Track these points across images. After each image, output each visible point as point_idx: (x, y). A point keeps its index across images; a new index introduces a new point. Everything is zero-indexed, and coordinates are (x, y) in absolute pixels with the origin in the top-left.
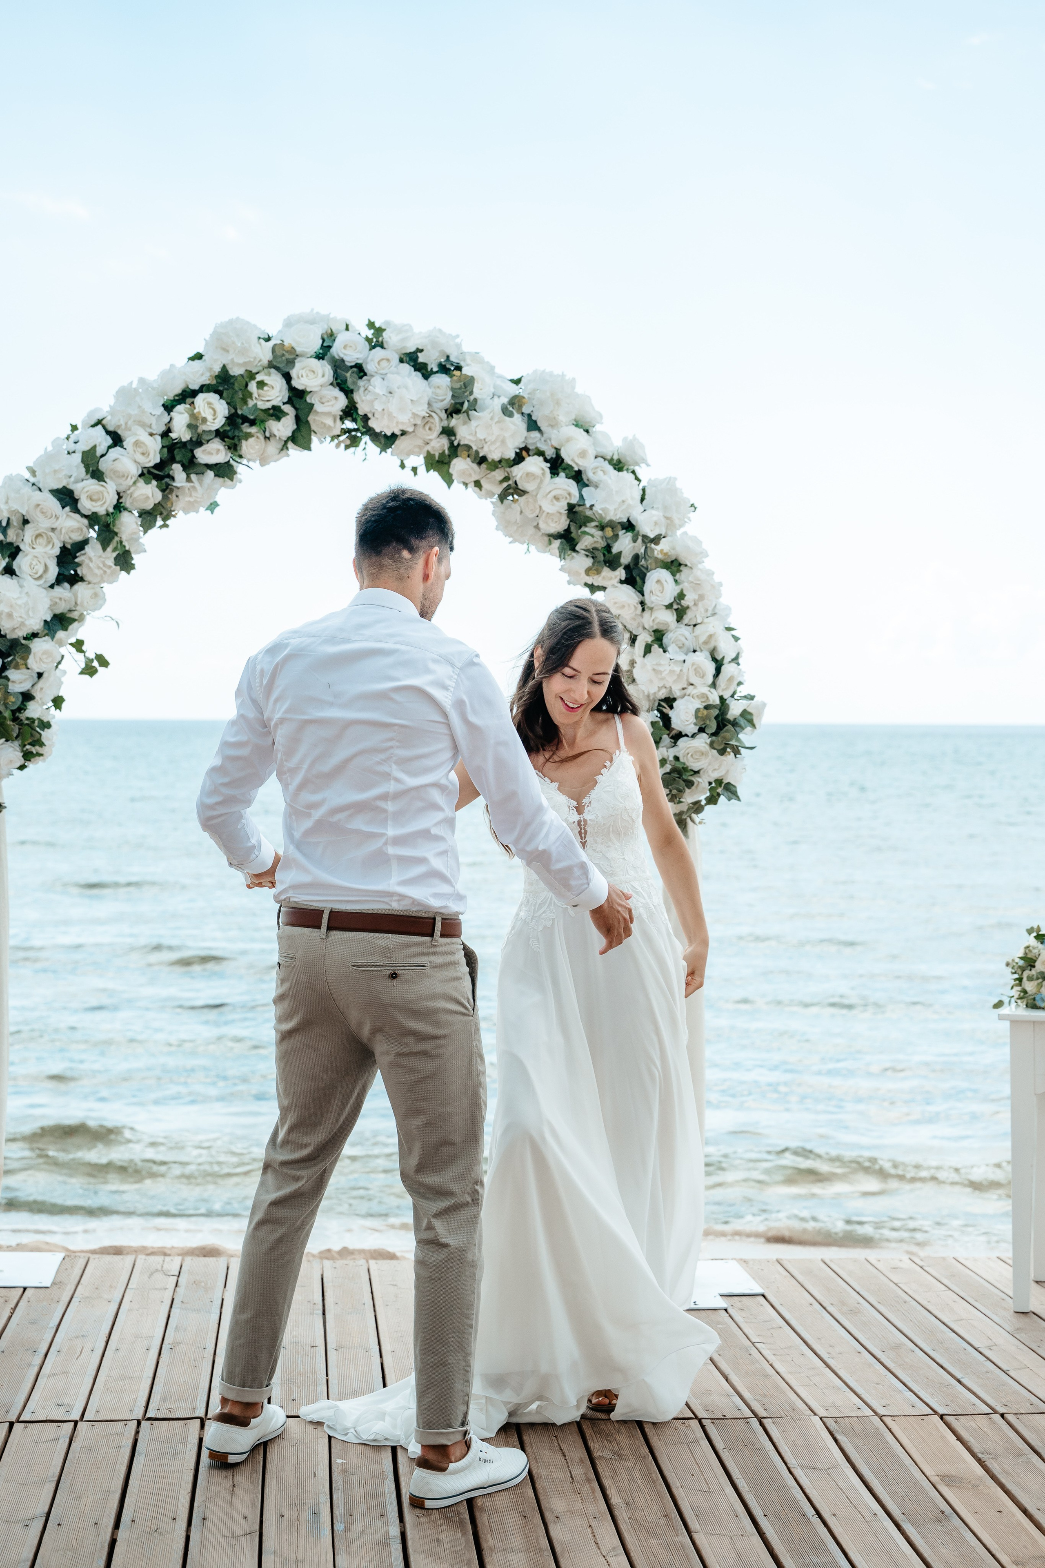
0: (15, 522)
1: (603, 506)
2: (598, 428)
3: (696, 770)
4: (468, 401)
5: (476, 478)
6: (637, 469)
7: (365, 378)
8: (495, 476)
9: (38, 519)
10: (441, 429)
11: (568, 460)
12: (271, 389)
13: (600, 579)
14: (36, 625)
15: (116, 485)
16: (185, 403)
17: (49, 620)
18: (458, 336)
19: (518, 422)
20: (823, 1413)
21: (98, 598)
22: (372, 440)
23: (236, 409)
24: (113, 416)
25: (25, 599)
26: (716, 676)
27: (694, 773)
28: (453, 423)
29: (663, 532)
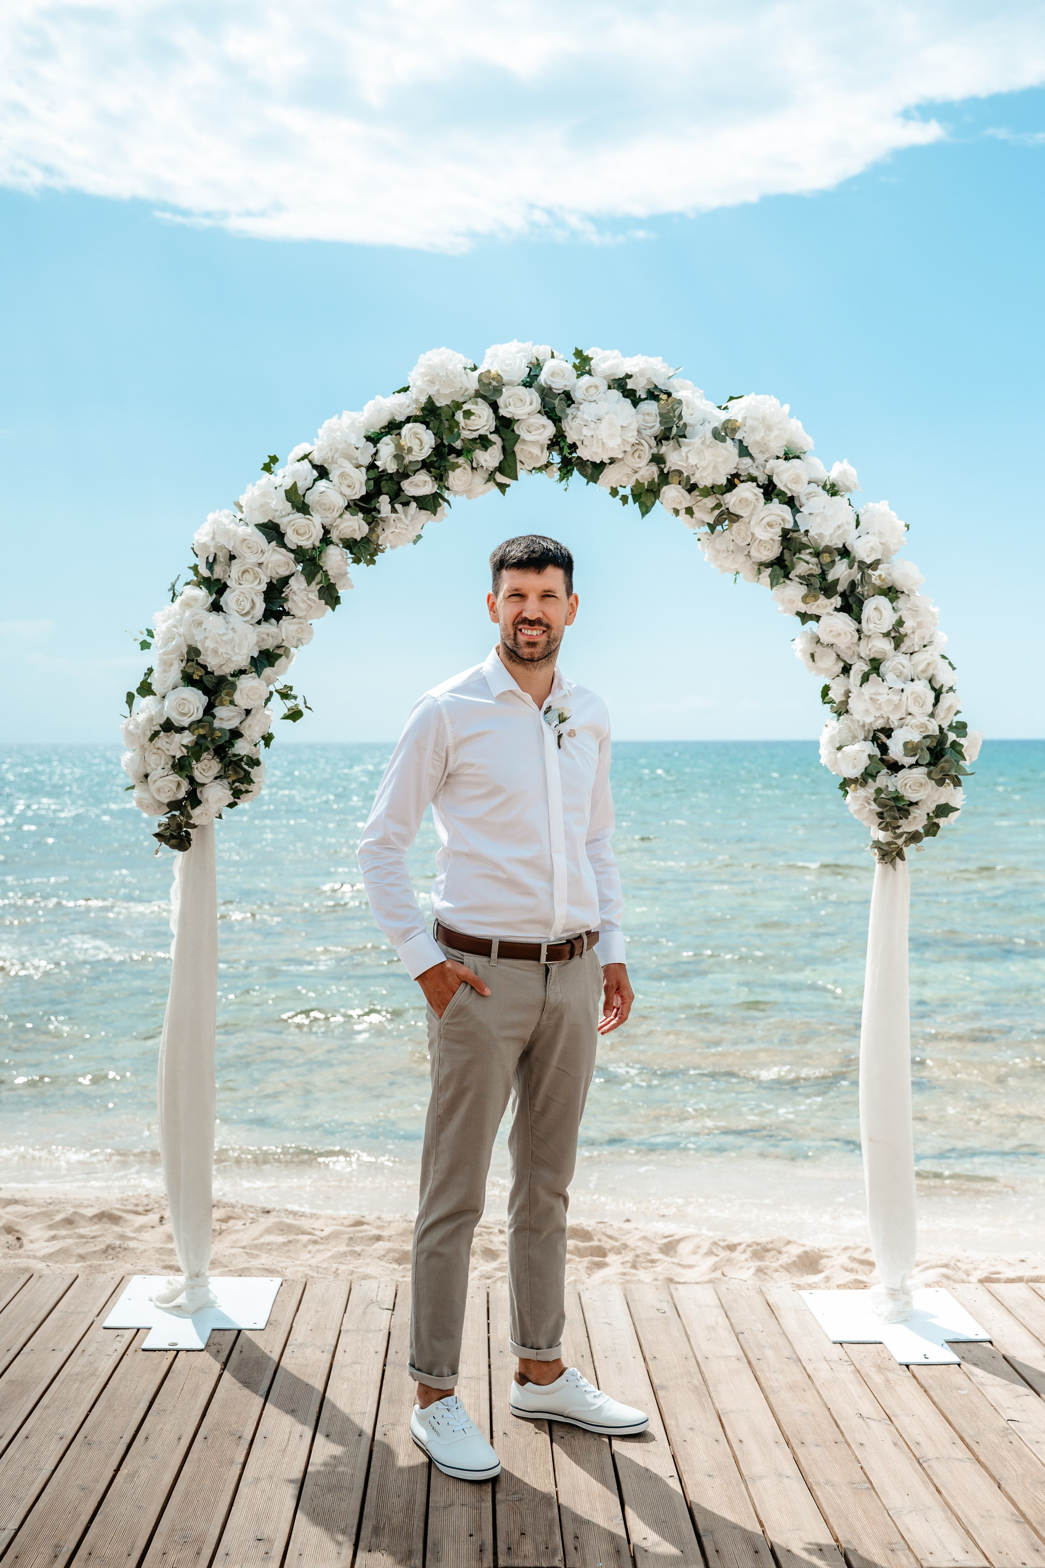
0: (222, 558)
1: (819, 532)
2: (808, 455)
3: (914, 801)
4: (678, 427)
5: (687, 506)
6: (851, 494)
7: (573, 406)
8: (705, 503)
9: (244, 554)
10: (651, 457)
11: (780, 486)
12: (478, 419)
13: (814, 607)
14: (242, 661)
15: (322, 518)
16: (392, 435)
17: (256, 656)
19: (730, 448)
21: (304, 632)
22: (580, 470)
23: (442, 439)
24: (319, 449)
25: (231, 634)
26: (935, 705)
27: (911, 804)
28: (663, 450)
29: (880, 557)
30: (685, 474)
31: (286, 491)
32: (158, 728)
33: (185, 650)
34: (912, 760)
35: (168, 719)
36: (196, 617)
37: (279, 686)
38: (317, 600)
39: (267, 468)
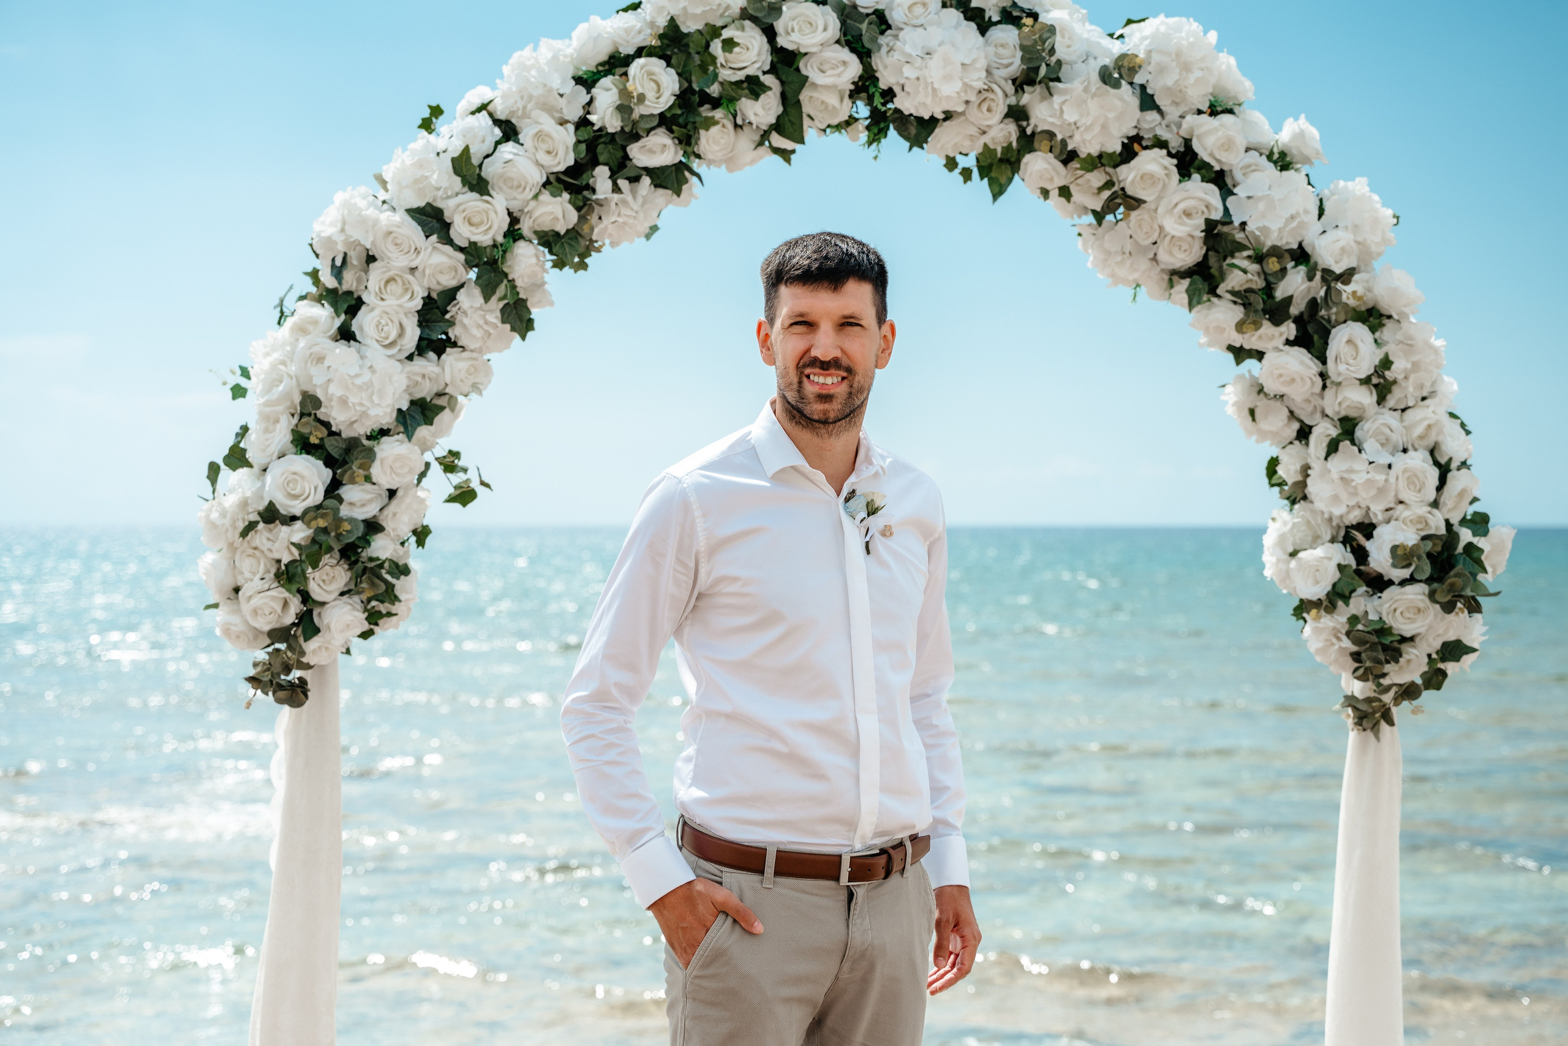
0: (355, 260)
1: (1261, 225)
2: (1244, 108)
3: (1408, 635)
4: (1048, 65)
5: (1061, 184)
6: (1310, 167)
7: (889, 32)
8: (1089, 180)
9: (389, 254)
10: (1006, 110)
11: (1204, 155)
12: (744, 51)
13: (1254, 339)
14: (384, 416)
15: (507, 199)
16: (614, 75)
19: (1127, 96)
21: (478, 373)
22: (900, 132)
23: (690, 82)
24: (504, 96)
25: (367, 376)
26: (1440, 488)
27: (1404, 640)
28: (1025, 99)
29: (1354, 265)
30: (1059, 137)
31: (453, 160)
32: (255, 517)
33: (298, 399)
34: (1405, 573)
35: (271, 504)
36: (315, 349)
37: (441, 452)
38: (499, 324)
39: (427, 125)
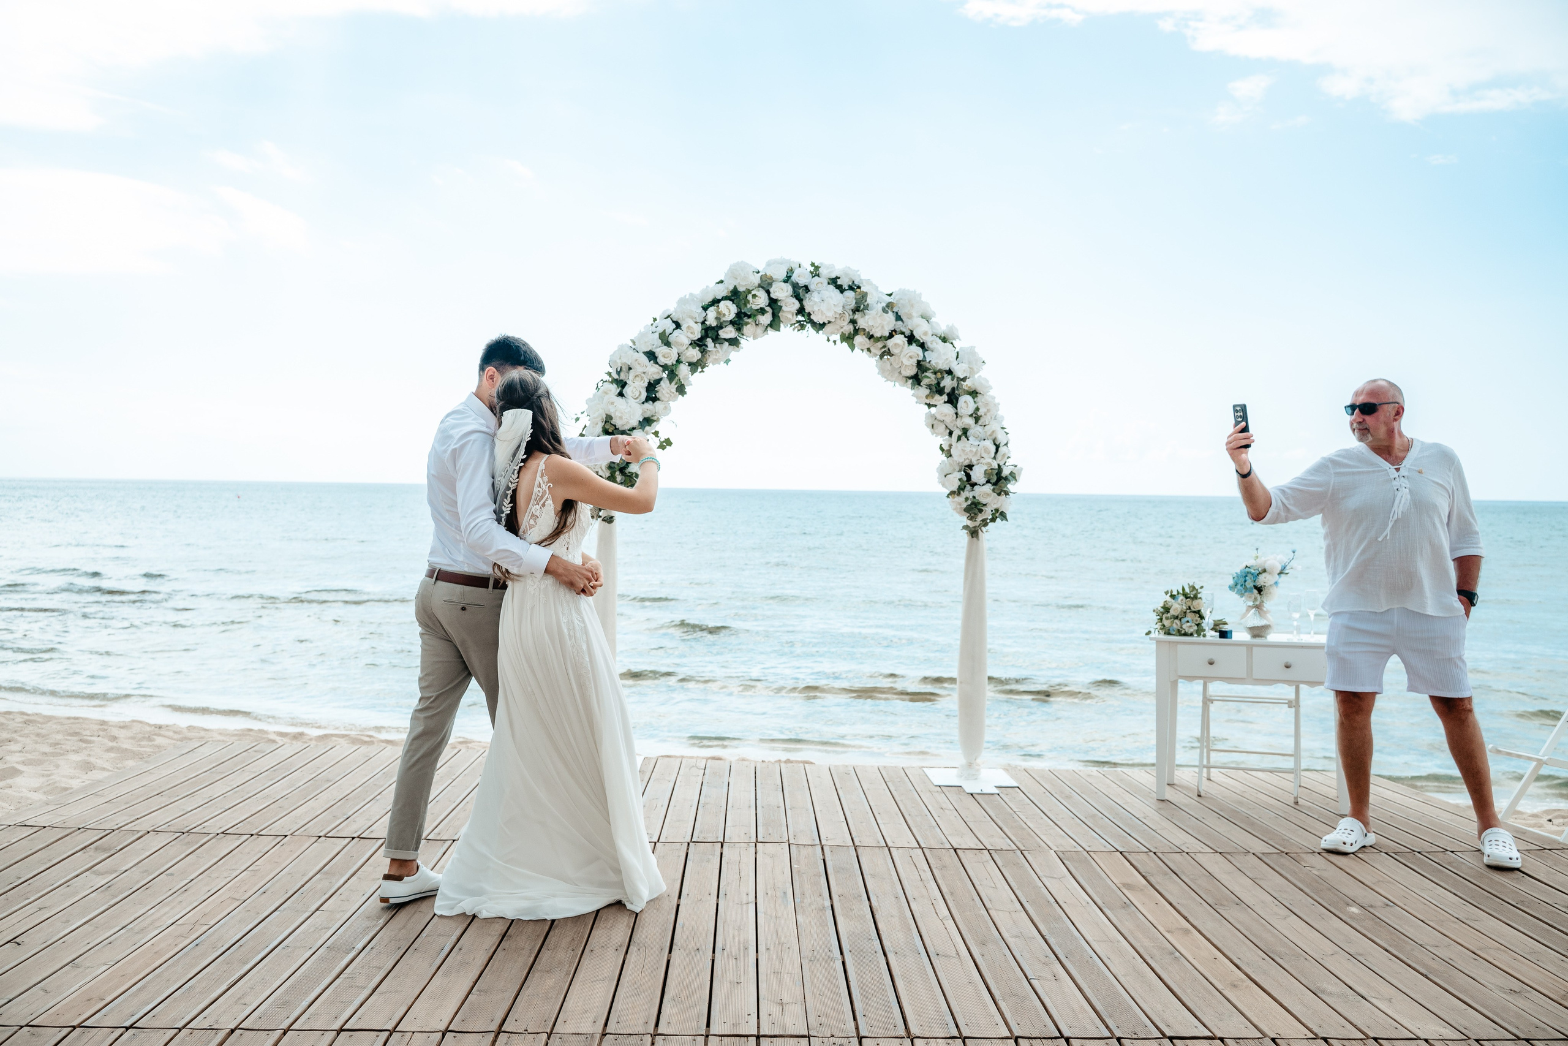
0: (624, 369)
1: (936, 362)
2: (933, 320)
3: (985, 503)
4: (864, 305)
5: (868, 346)
6: (954, 342)
7: (809, 293)
8: (877, 345)
9: (636, 367)
10: (849, 320)
11: (917, 337)
12: (759, 299)
13: (934, 401)
14: (635, 423)
15: (677, 349)
16: (714, 306)
17: (641, 420)
18: (858, 271)
19: (891, 316)
20: (1056, 849)
21: (667, 409)
22: (812, 326)
23: (741, 309)
24: (676, 313)
25: (628, 409)
26: (996, 453)
27: (983, 505)
28: (856, 317)
29: (970, 375)
30: (867, 330)
31: (659, 335)
33: (604, 416)
34: (984, 481)
36: (611, 400)
38: (675, 392)
